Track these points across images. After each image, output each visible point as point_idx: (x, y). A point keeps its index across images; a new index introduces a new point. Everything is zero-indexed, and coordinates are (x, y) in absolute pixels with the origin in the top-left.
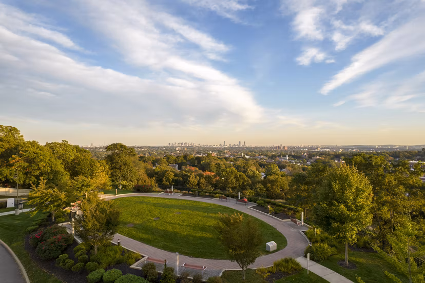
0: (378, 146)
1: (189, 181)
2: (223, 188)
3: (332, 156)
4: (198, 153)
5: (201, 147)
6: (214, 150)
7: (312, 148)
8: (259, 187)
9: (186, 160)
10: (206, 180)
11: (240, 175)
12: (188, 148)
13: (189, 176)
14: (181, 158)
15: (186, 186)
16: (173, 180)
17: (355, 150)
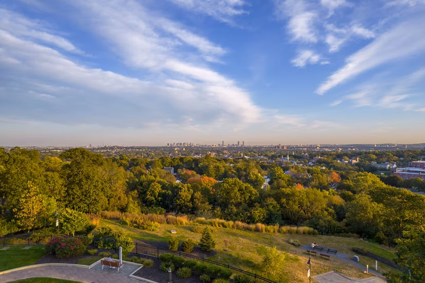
0: (377, 145)
1: (180, 196)
2: (224, 205)
3: (334, 156)
4: (196, 154)
5: (199, 147)
6: (212, 150)
7: (311, 147)
8: (272, 204)
9: (183, 163)
10: (201, 194)
11: (246, 187)
12: (186, 148)
13: (181, 189)
14: (176, 161)
15: (176, 202)
16: (159, 194)
17: (354, 149)
